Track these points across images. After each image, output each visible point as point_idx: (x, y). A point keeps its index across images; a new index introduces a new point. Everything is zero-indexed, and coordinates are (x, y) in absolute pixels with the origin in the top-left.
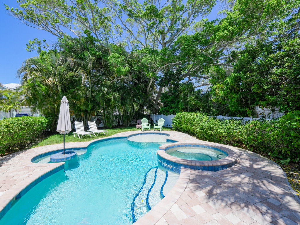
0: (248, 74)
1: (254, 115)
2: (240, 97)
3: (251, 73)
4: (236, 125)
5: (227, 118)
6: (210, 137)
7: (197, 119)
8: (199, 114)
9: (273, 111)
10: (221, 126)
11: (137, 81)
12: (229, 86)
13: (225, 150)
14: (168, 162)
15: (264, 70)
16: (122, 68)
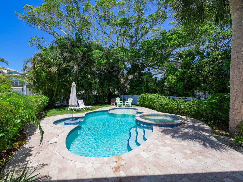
0: (190, 70)
1: (194, 96)
2: (185, 84)
3: (192, 69)
4: (182, 102)
5: (177, 98)
6: (166, 110)
7: (157, 99)
8: (158, 95)
9: (205, 94)
10: (173, 102)
11: (111, 70)
12: (178, 77)
13: (177, 117)
14: (144, 123)
15: (199, 68)
16: (102, 61)
